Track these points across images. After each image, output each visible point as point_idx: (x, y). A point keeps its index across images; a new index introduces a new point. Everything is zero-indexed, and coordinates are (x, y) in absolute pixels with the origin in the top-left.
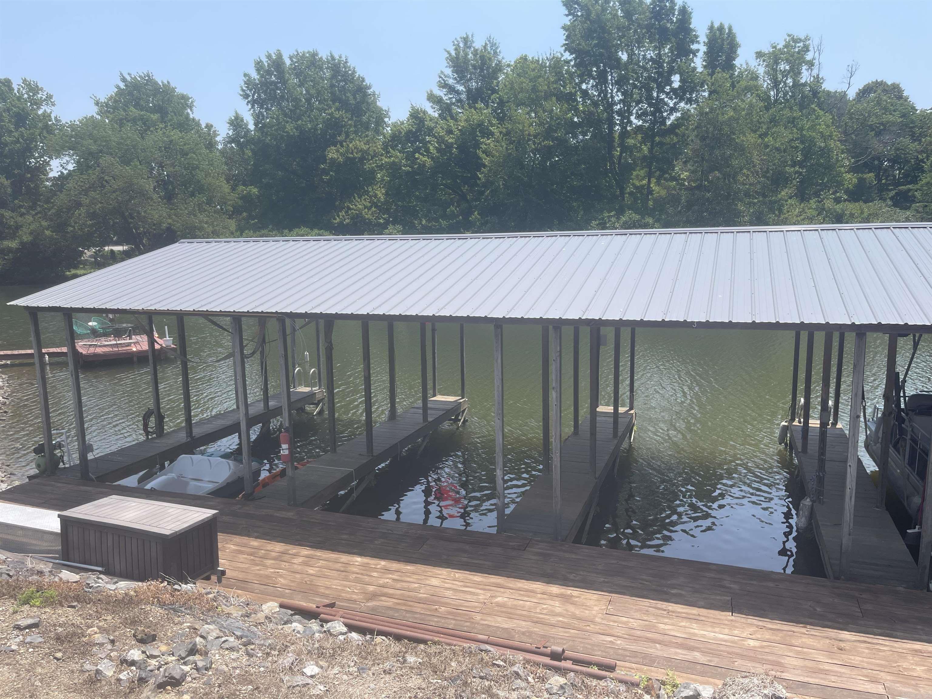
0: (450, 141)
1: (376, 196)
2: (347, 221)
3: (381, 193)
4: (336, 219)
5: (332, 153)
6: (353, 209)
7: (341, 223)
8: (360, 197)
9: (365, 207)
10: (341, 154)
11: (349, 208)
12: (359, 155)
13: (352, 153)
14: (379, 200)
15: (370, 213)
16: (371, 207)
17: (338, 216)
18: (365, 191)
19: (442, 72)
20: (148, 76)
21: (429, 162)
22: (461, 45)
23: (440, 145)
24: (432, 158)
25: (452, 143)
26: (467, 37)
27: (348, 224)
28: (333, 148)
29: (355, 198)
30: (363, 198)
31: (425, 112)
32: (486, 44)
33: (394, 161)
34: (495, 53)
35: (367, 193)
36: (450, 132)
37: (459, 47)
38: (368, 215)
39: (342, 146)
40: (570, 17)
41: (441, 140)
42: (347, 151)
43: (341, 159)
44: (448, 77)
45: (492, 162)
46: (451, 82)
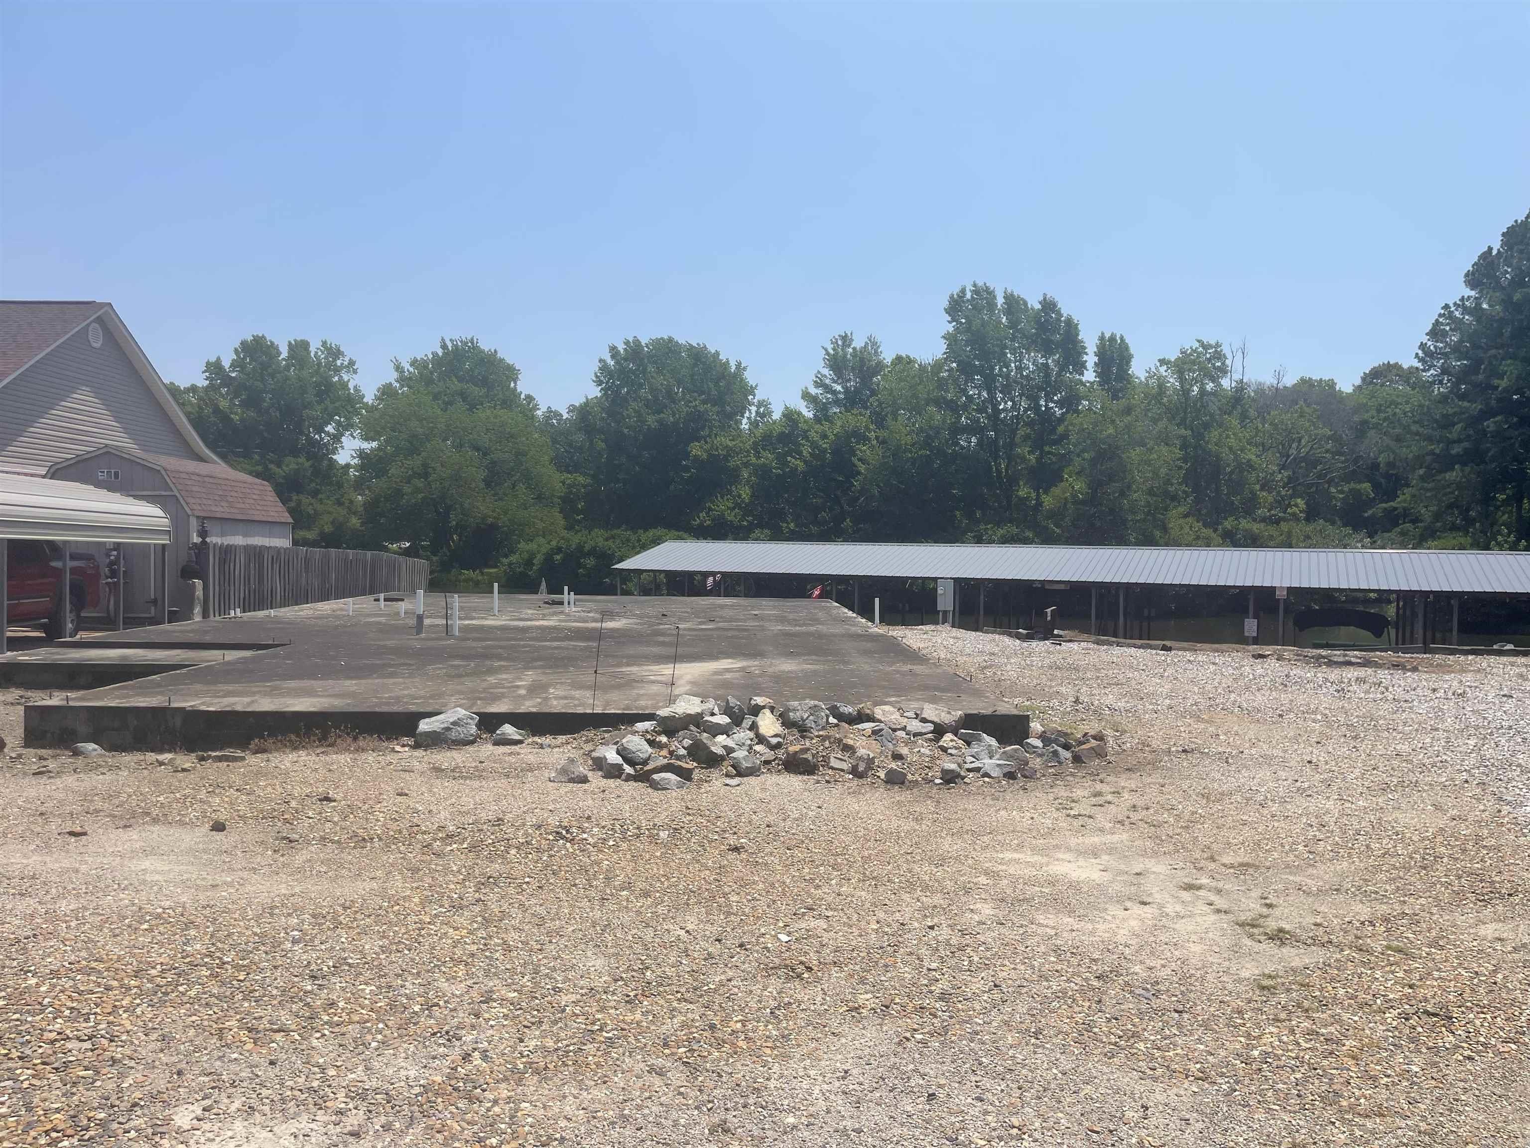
0: (824, 446)
1: (739, 496)
2: (708, 522)
3: (745, 493)
4: (695, 520)
5: (696, 450)
6: (714, 510)
7: (701, 526)
8: (722, 498)
9: (728, 508)
10: (706, 451)
11: (710, 509)
12: (725, 453)
13: (717, 450)
14: (743, 501)
15: (733, 514)
16: (734, 508)
17: (699, 517)
18: (728, 490)
19: (819, 372)
20: (472, 343)
21: (801, 466)
22: (840, 342)
23: (813, 450)
24: (805, 462)
25: (826, 449)
26: (846, 335)
27: (708, 526)
28: (697, 444)
29: (717, 497)
30: (725, 498)
31: (799, 414)
32: (867, 343)
33: (764, 463)
34: (876, 352)
35: (730, 492)
36: (824, 436)
37: (838, 345)
38: (730, 517)
39: (706, 442)
40: (954, 323)
41: (814, 446)
42: (712, 447)
43: (705, 456)
44: (825, 376)
45: (867, 469)
46: (827, 381)
